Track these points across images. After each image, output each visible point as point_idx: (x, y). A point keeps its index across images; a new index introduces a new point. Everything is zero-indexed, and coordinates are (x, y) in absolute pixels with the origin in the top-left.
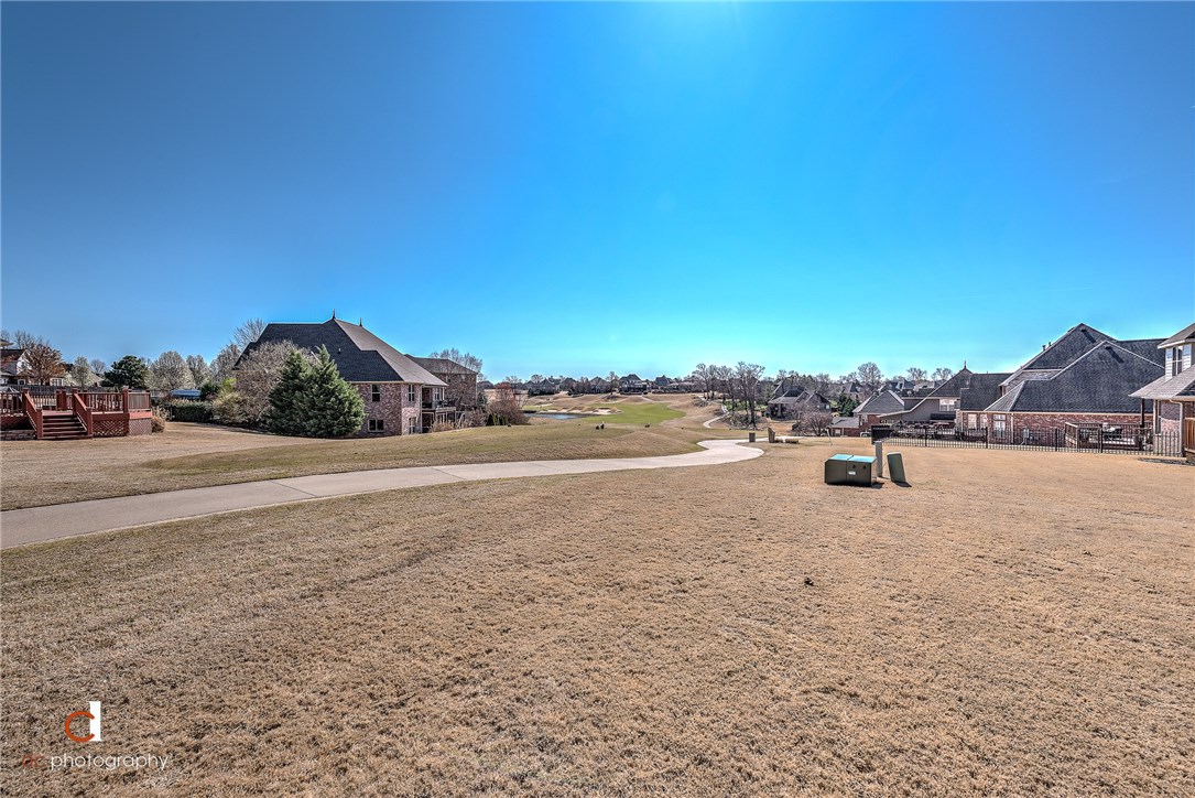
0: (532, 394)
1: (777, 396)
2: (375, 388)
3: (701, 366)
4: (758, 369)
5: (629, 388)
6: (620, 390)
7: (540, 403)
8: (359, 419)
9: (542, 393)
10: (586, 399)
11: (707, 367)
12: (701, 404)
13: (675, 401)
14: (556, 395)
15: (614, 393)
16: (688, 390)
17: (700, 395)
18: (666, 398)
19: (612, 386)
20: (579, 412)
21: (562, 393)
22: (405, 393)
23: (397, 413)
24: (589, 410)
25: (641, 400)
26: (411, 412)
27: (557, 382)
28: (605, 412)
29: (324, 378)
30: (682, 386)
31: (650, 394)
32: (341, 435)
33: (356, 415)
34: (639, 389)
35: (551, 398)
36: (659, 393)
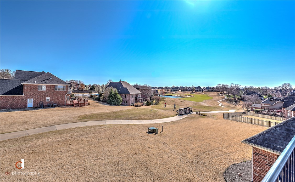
0: (171, 91)
1: (244, 94)
2: (126, 95)
3: (219, 84)
4: (238, 86)
5: (198, 90)
6: (195, 90)
7: (173, 93)
8: (121, 102)
9: (174, 91)
10: (185, 93)
11: (221, 85)
12: (219, 95)
13: (211, 94)
14: (178, 91)
15: (194, 91)
16: (216, 91)
17: (219, 93)
18: (208, 93)
19: (193, 89)
20: (183, 96)
21: (180, 91)
22: (131, 96)
23: (129, 100)
24: (185, 95)
25: (200, 93)
26: (132, 100)
27: (178, 88)
28: (189, 97)
29: (116, 94)
30: (214, 90)
31: (203, 92)
32: (117, 105)
33: (120, 101)
34: (201, 90)
35: (176, 92)
36: (207, 91)
